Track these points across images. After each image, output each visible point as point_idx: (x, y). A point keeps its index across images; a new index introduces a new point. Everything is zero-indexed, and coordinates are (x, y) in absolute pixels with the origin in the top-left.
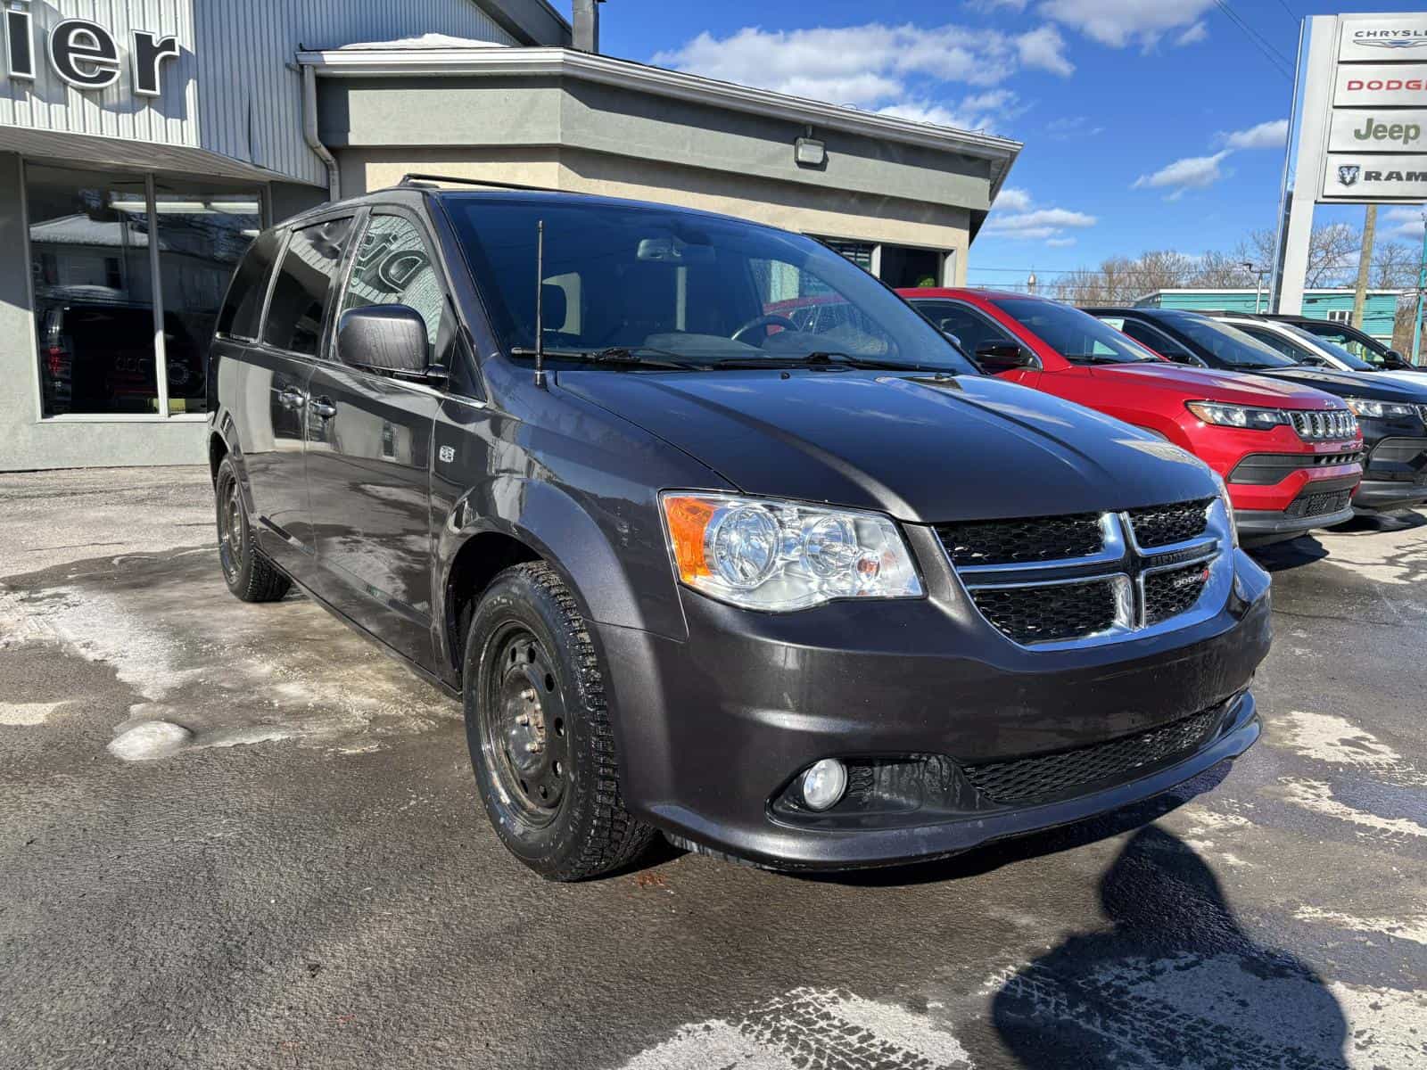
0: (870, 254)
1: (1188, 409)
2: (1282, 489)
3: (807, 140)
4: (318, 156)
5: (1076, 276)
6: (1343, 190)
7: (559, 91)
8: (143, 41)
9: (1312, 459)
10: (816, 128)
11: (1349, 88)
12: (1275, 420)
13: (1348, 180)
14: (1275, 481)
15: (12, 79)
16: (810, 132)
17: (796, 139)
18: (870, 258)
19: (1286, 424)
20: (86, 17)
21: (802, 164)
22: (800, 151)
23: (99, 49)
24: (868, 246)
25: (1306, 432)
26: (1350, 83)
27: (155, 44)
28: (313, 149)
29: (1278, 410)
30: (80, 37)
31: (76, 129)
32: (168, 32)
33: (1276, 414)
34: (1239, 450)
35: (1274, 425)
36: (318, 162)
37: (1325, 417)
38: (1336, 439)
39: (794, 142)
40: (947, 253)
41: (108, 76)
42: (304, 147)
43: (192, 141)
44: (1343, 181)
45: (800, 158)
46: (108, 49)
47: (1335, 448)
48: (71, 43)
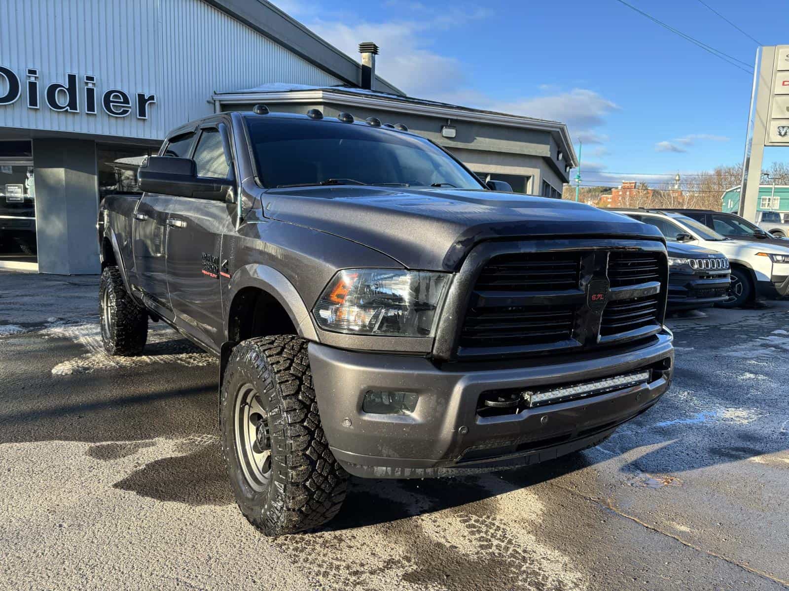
5: (700, 177)
6: (779, 139)
8: (141, 97)
11: (783, 84)
13: (783, 134)
15: (87, 114)
17: (442, 128)
20: (119, 89)
23: (122, 100)
26: (784, 82)
27: (146, 98)
30: (116, 96)
32: (152, 93)
40: (528, 178)
41: (126, 112)
44: (780, 134)
46: (126, 101)
48: (111, 99)
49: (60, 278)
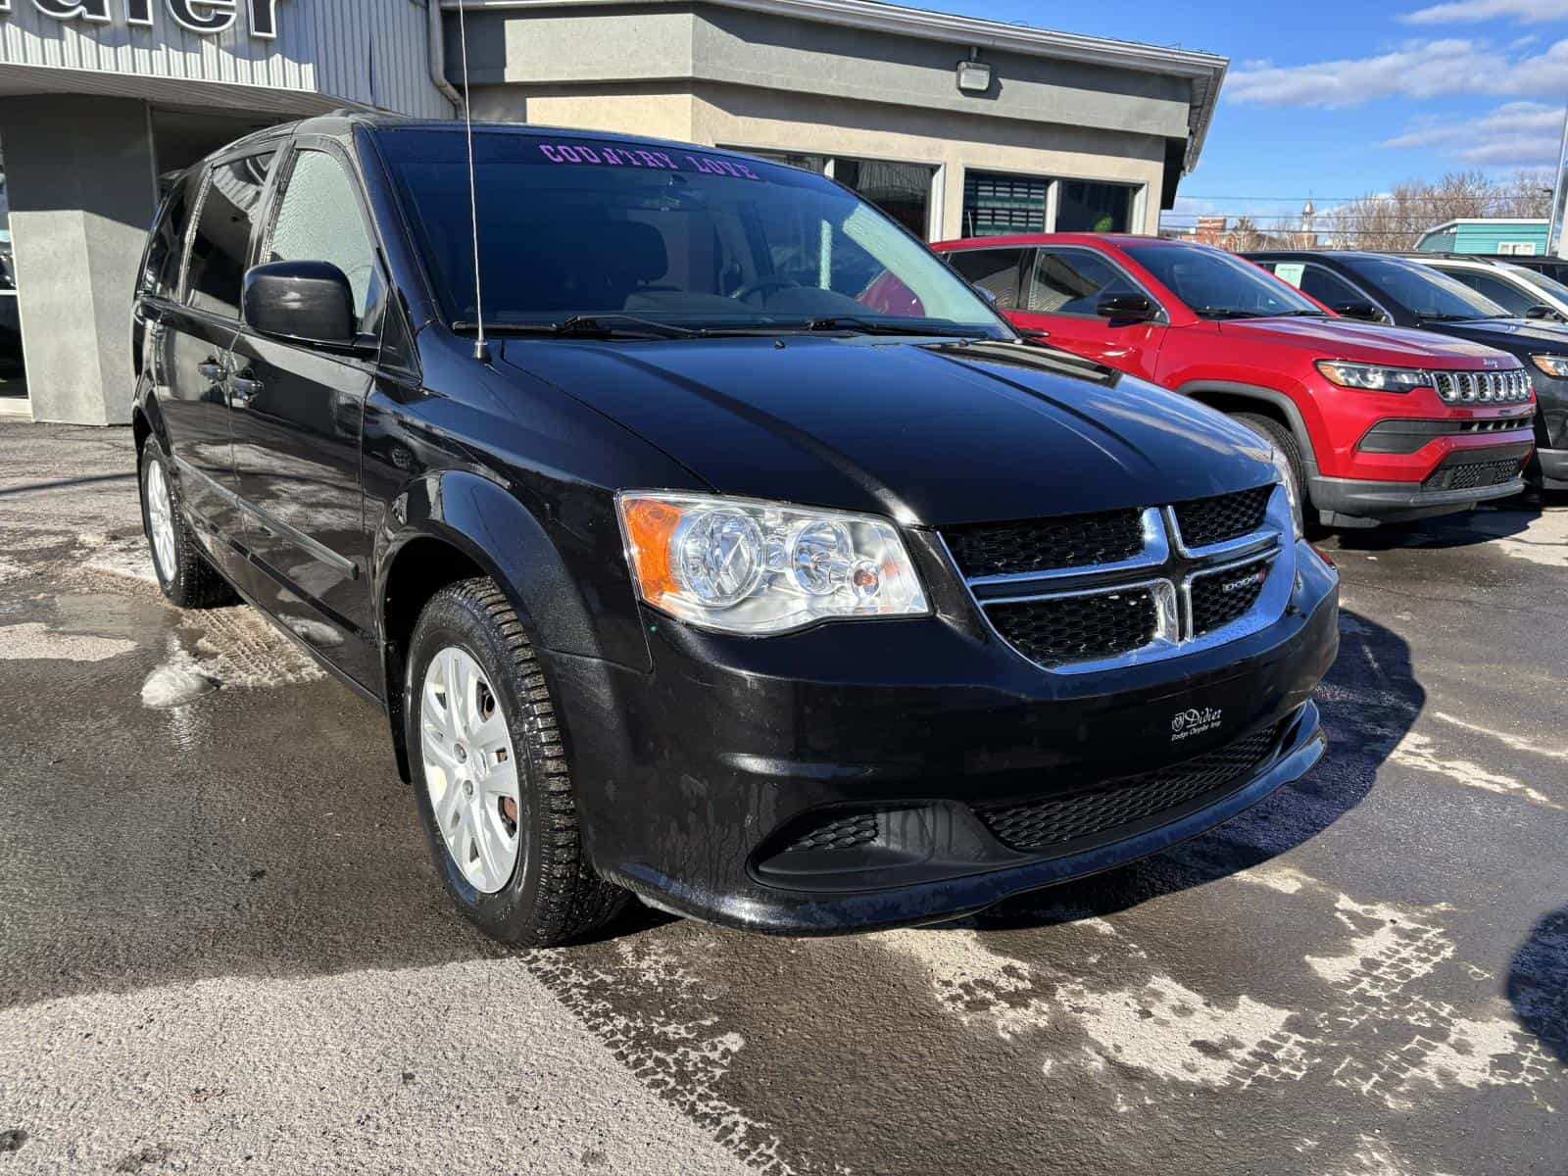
0: (1046, 189)
1: (1317, 369)
2: (1423, 458)
3: (971, 64)
4: (446, 96)
7: (691, 16)
9: (1459, 426)
10: (981, 49)
12: (1416, 381)
14: (1410, 449)
15: (131, 25)
16: (974, 55)
17: (958, 63)
18: (1045, 194)
19: (1428, 387)
21: (967, 92)
22: (963, 76)
24: (1044, 181)
25: (1453, 395)
28: (439, 88)
29: (1420, 371)
31: (211, 78)
33: (1417, 375)
34: (1371, 415)
35: (1413, 387)
36: (445, 101)
37: (1496, 378)
38: (1494, 403)
39: (955, 68)
40: (1137, 187)
42: (431, 87)
43: (310, 86)
45: (963, 85)
47: (1493, 413)
49: (88, 434)
